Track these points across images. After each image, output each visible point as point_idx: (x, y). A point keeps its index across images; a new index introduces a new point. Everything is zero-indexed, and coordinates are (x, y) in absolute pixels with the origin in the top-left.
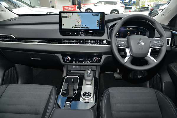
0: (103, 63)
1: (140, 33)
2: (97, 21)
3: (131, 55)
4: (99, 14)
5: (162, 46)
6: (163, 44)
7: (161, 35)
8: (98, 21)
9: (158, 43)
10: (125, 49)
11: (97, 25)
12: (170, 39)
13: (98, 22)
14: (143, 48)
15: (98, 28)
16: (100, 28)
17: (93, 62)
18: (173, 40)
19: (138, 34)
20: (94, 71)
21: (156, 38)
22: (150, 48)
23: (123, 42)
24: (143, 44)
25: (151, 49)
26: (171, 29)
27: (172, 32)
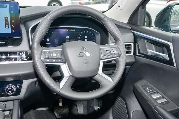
0: (25, 94)
1: (86, 37)
2: (5, 17)
3: (71, 74)
4: (8, 5)
5: (119, 56)
6: (120, 53)
7: (116, 40)
8: (7, 18)
9: (112, 52)
10: (59, 66)
11: (6, 24)
12: (132, 44)
13: (6, 21)
14: (88, 62)
15: (9, 31)
16: (13, 31)
17: (6, 94)
18: (137, 45)
19: (83, 39)
20: (10, 110)
21: (110, 44)
22: (101, 61)
23: (55, 55)
24: (88, 54)
25: (104, 62)
26: (132, 29)
27: (133, 33)
